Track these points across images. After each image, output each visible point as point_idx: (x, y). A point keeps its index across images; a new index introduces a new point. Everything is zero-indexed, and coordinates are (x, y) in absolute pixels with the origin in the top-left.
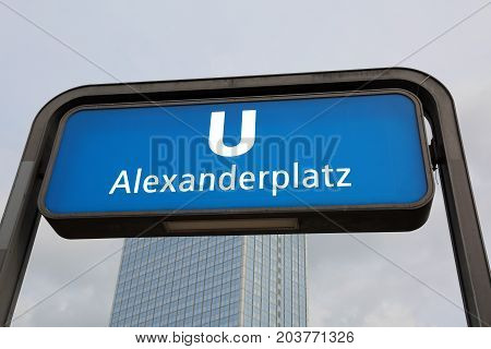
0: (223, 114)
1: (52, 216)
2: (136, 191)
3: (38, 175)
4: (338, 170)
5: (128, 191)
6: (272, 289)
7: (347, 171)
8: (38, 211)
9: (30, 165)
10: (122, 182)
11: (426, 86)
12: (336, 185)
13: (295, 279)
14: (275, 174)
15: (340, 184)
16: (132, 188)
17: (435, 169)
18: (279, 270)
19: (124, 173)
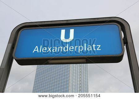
0: (65, 30)
1: (17, 59)
2: (40, 52)
3: (13, 48)
4: (97, 46)
5: (38, 52)
6: (78, 80)
7: (100, 46)
8: (13, 57)
9: (11, 45)
10: (36, 49)
11: (122, 22)
12: (96, 50)
13: (85, 80)
14: (79, 47)
15: (98, 49)
16: (39, 51)
17: (124, 45)
18: (80, 77)
19: (37, 47)
